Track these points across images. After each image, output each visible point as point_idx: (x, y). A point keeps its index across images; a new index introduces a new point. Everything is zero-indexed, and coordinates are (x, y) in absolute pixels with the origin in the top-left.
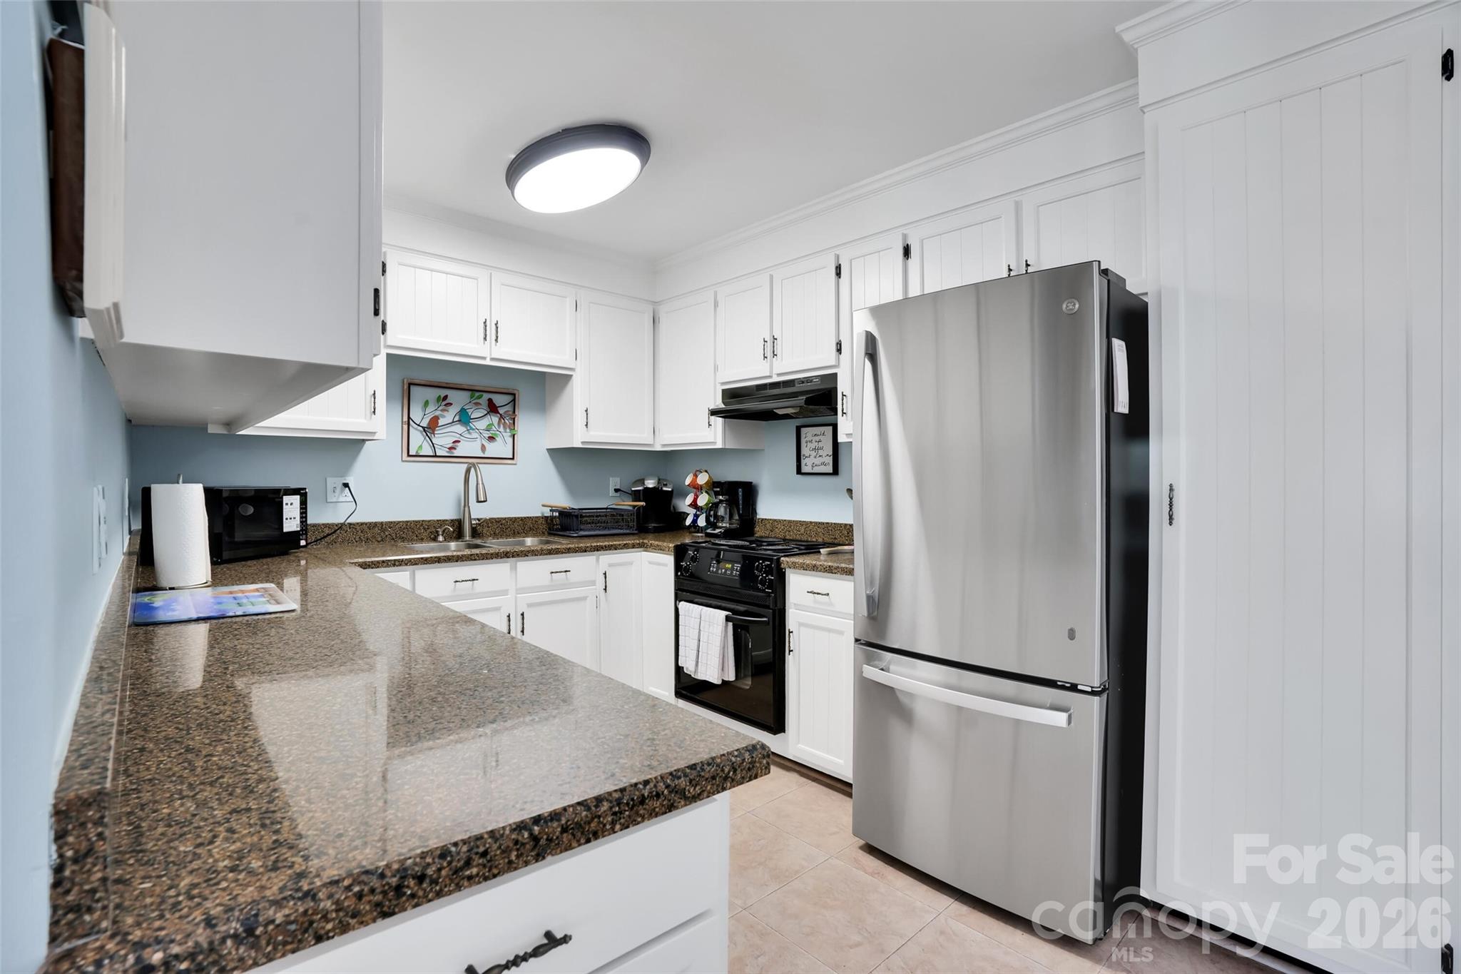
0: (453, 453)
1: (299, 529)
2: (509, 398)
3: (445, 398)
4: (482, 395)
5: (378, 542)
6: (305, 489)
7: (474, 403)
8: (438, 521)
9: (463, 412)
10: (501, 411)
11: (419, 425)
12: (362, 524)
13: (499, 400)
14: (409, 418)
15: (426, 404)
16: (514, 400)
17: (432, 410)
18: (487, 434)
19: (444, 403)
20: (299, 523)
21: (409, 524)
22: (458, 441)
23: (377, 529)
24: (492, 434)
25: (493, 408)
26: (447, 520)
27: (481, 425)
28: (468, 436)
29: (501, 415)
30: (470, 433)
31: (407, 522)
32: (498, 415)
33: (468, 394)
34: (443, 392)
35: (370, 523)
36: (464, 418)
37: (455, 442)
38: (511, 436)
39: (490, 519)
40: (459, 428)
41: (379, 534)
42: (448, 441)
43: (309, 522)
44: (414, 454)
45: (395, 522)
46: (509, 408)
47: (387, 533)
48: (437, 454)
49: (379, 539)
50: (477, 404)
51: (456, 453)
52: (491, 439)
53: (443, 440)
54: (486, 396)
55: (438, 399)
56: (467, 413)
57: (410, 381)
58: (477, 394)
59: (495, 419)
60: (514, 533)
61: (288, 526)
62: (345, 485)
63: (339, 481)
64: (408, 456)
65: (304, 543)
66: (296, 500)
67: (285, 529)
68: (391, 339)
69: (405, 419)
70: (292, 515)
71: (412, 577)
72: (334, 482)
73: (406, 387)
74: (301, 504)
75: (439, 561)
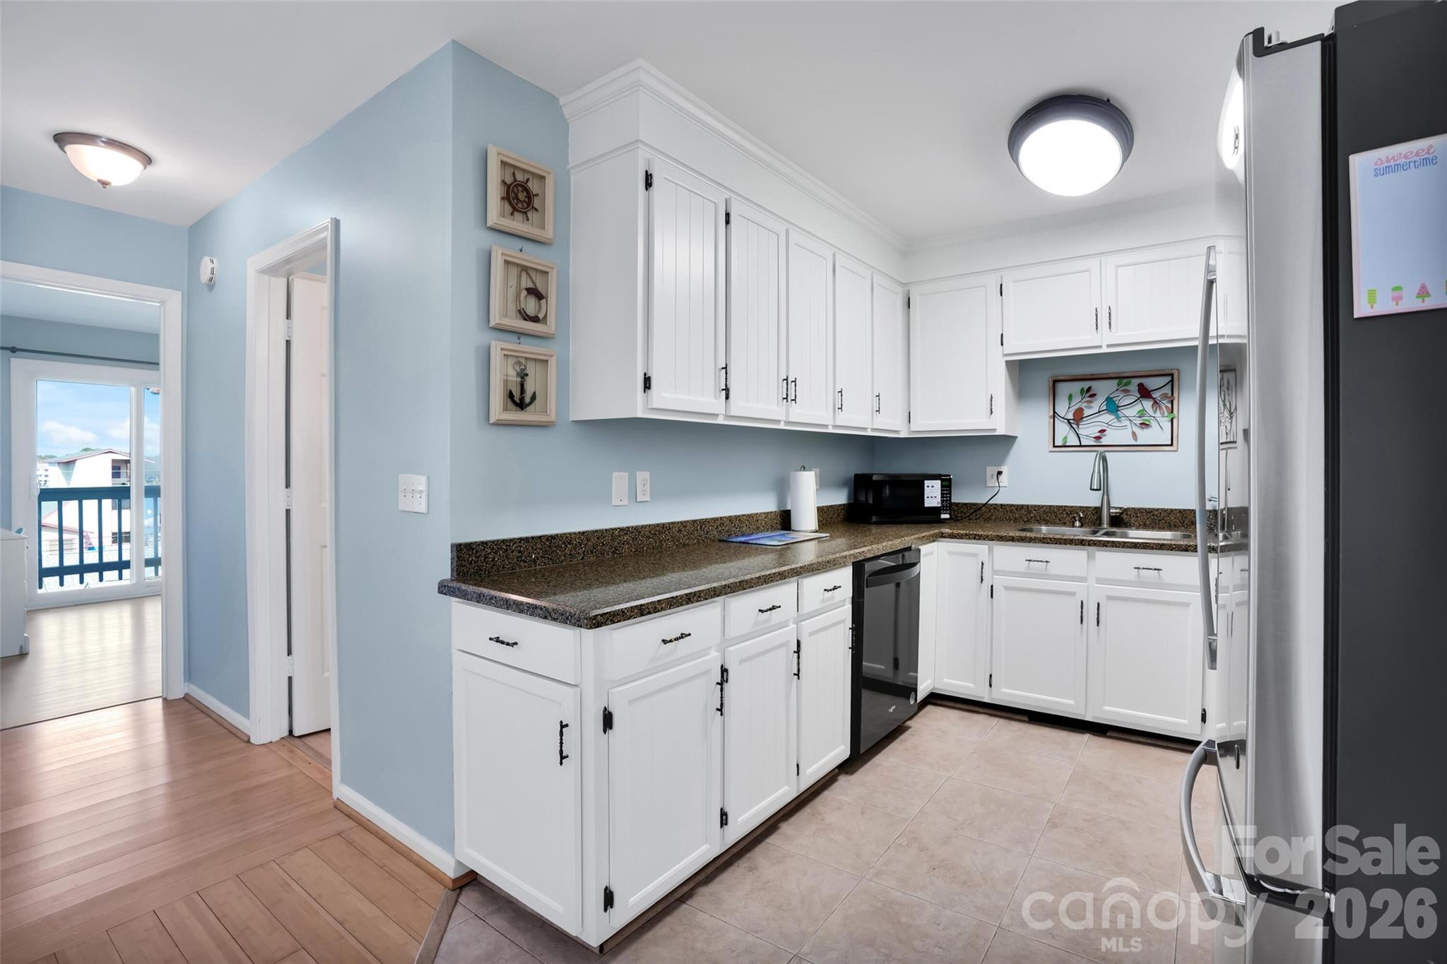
0: (1101, 442)
1: (940, 505)
2: (1168, 379)
3: (1089, 389)
4: (1130, 382)
5: (1025, 522)
6: (950, 476)
7: (1123, 391)
8: (1080, 507)
9: (1109, 400)
10: (1156, 395)
11: (1063, 418)
12: (1011, 505)
13: (1151, 383)
14: (1054, 412)
15: (1070, 397)
16: (1172, 381)
17: (1076, 404)
18: (1139, 421)
19: (1088, 395)
20: (940, 501)
21: (1052, 508)
22: (1104, 431)
23: (1023, 511)
24: (1144, 420)
25: (1145, 393)
26: (1090, 507)
27: (1132, 412)
28: (1118, 424)
29: (1154, 399)
30: (1119, 421)
31: (1051, 506)
32: (1152, 400)
33: (1116, 382)
34: (1086, 385)
35: (1018, 506)
36: (1112, 407)
37: (1100, 432)
38: (1168, 421)
39: (1139, 509)
40: (1107, 417)
41: (1025, 515)
42: (1094, 431)
43: (952, 501)
44: (1061, 444)
45: (1039, 506)
46: (1167, 390)
47: (1032, 515)
48: (1082, 444)
49: (1026, 520)
50: (1126, 391)
51: (1104, 441)
52: (1144, 425)
53: (1088, 430)
54: (1136, 382)
55: (1082, 390)
56: (1114, 402)
57: (1054, 379)
58: (1125, 381)
59: (1148, 404)
60: (1170, 526)
61: (929, 503)
62: (1000, 473)
63: (995, 470)
64: (1054, 446)
65: (947, 516)
66: (938, 484)
67: (926, 505)
68: (1008, 348)
69: (1052, 414)
70: (932, 494)
71: (991, 551)
72: (992, 470)
73: (1051, 384)
74: (942, 486)
75: (1012, 539)
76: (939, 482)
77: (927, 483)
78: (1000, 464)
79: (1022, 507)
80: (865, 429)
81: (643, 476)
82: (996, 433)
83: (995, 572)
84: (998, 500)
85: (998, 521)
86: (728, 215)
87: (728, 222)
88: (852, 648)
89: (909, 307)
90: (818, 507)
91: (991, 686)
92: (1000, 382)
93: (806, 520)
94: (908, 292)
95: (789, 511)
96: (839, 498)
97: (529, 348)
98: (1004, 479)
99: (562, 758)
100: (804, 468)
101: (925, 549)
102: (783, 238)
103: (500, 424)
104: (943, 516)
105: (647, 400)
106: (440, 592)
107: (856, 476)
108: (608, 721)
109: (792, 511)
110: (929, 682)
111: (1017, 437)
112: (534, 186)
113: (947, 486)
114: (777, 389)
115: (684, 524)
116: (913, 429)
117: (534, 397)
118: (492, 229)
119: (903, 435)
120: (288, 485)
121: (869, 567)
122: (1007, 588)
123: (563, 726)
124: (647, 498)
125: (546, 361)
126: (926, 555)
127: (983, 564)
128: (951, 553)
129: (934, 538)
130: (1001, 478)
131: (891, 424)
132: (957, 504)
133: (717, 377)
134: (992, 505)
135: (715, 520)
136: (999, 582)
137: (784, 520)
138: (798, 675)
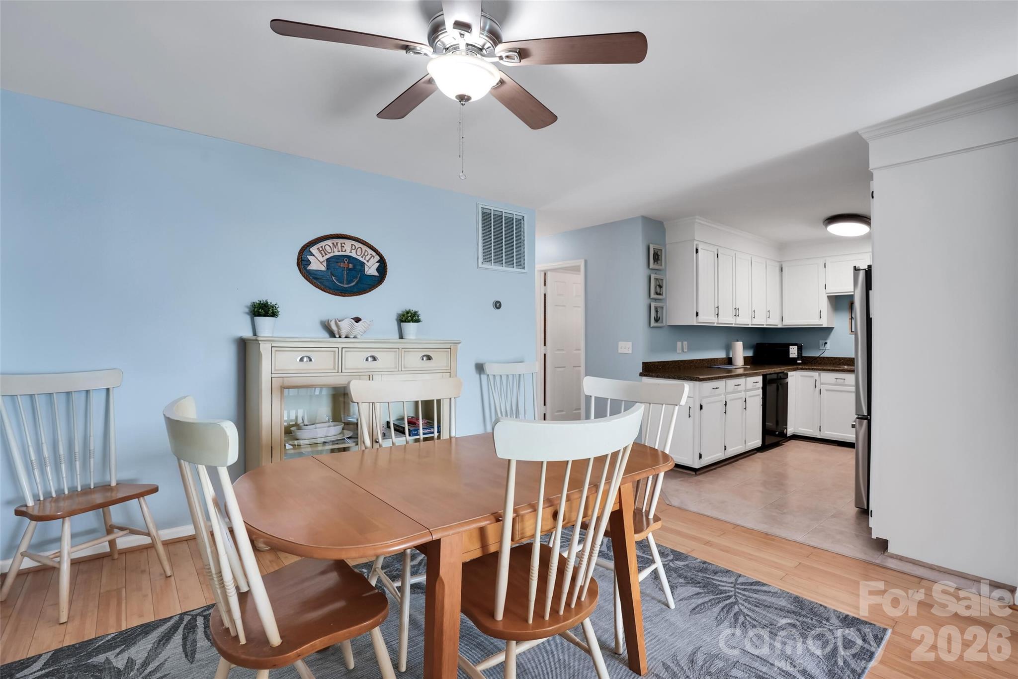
1: (797, 357)
6: (801, 344)
12: (831, 358)
20: (797, 355)
21: (851, 359)
23: (837, 360)
41: (838, 362)
43: (803, 355)
47: (841, 362)
49: (838, 364)
57: (851, 302)
61: (791, 356)
62: (826, 343)
63: (823, 342)
64: (852, 332)
65: (800, 362)
66: (796, 348)
67: (790, 357)
68: (828, 290)
69: (850, 317)
70: (793, 352)
71: (819, 375)
72: (822, 342)
73: (850, 305)
74: (798, 348)
75: (829, 370)
76: (796, 347)
77: (791, 347)
78: (826, 340)
79: (837, 358)
80: (763, 325)
81: (685, 343)
82: (823, 326)
83: (822, 384)
84: (826, 355)
85: (825, 364)
86: (717, 255)
87: (717, 257)
88: (763, 405)
89: (782, 271)
90: (744, 357)
91: (820, 431)
92: (824, 305)
93: (739, 361)
94: (782, 265)
95: (731, 358)
96: (750, 354)
97: (658, 304)
98: (828, 346)
99: (690, 416)
100: (738, 341)
101: (790, 374)
102: (734, 258)
103: (654, 327)
104: (798, 362)
105: (697, 320)
106: (640, 375)
107: (757, 344)
108: (701, 407)
109: (733, 359)
110: (792, 429)
111: (833, 328)
112: (659, 253)
113: (800, 349)
114: (733, 312)
115: (697, 360)
116: (784, 324)
117: (659, 318)
118: (651, 269)
119: (779, 327)
120: (545, 345)
121: (768, 377)
122: (827, 390)
123: (690, 408)
124: (686, 351)
125: (663, 307)
126: (790, 376)
127: (816, 380)
128: (801, 376)
129: (795, 370)
130: (826, 345)
131: (774, 322)
132: (805, 357)
133: (715, 310)
134: (821, 357)
135: (706, 359)
136: (823, 387)
137: (729, 361)
138: (745, 409)
